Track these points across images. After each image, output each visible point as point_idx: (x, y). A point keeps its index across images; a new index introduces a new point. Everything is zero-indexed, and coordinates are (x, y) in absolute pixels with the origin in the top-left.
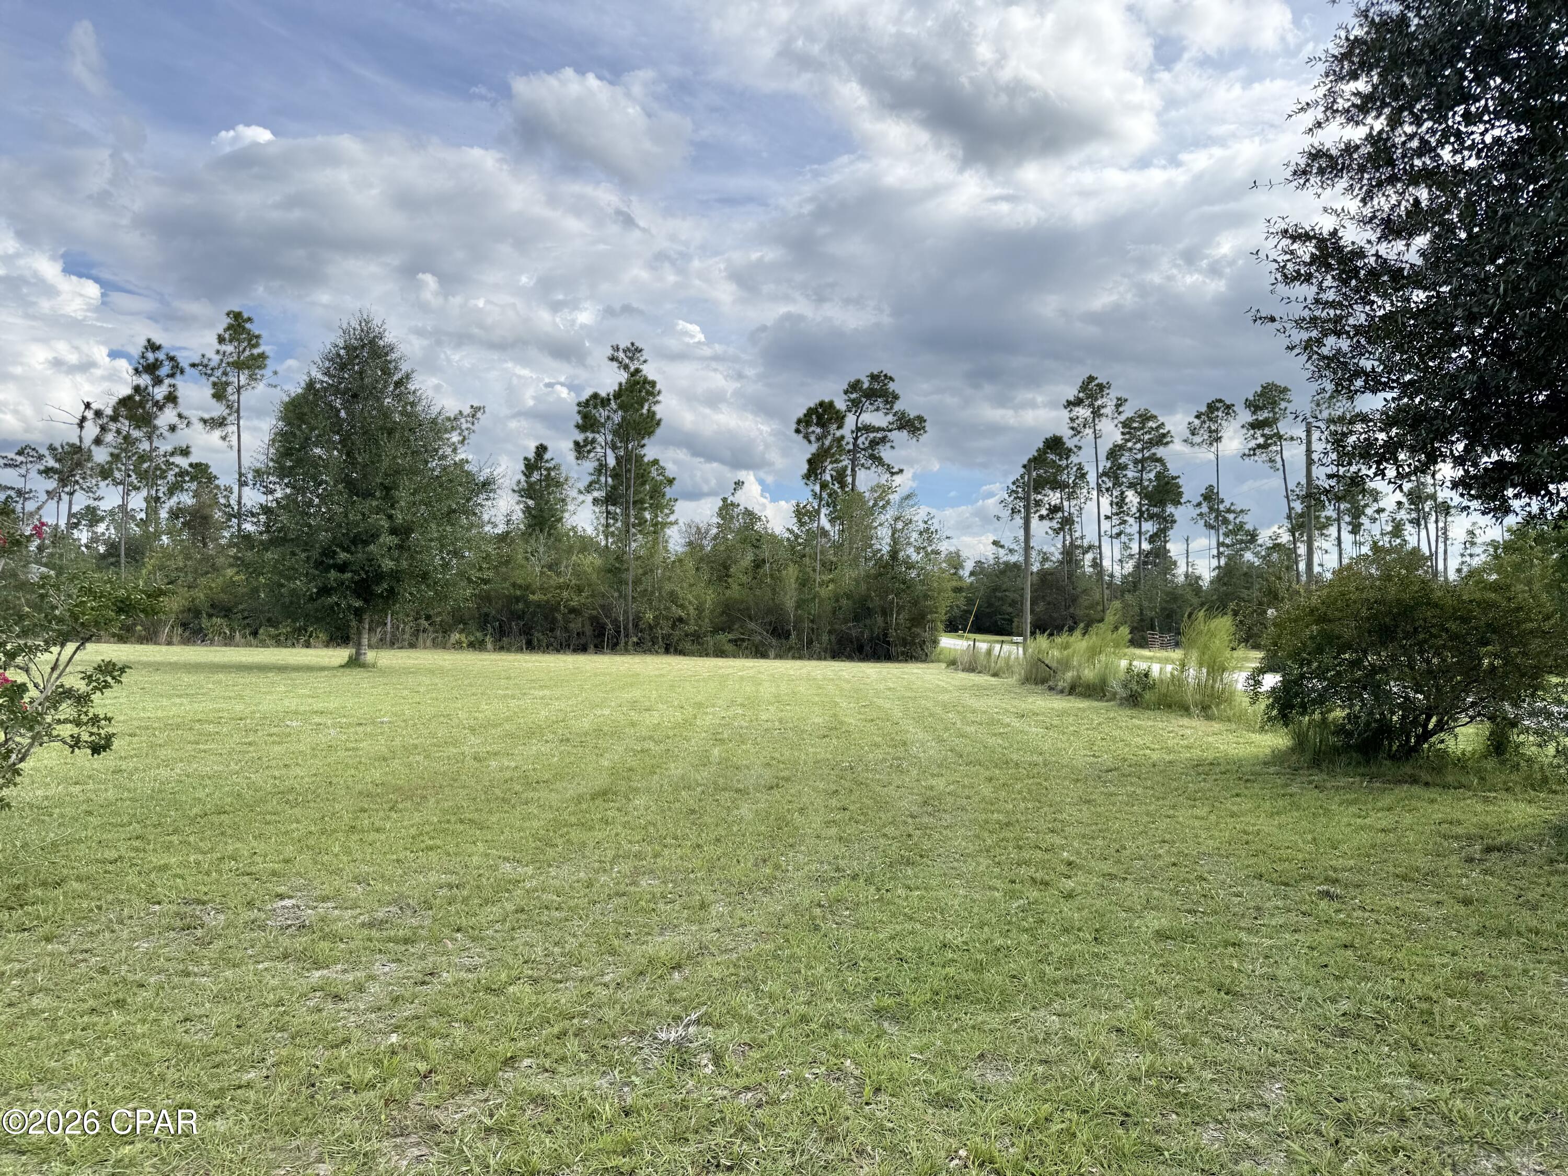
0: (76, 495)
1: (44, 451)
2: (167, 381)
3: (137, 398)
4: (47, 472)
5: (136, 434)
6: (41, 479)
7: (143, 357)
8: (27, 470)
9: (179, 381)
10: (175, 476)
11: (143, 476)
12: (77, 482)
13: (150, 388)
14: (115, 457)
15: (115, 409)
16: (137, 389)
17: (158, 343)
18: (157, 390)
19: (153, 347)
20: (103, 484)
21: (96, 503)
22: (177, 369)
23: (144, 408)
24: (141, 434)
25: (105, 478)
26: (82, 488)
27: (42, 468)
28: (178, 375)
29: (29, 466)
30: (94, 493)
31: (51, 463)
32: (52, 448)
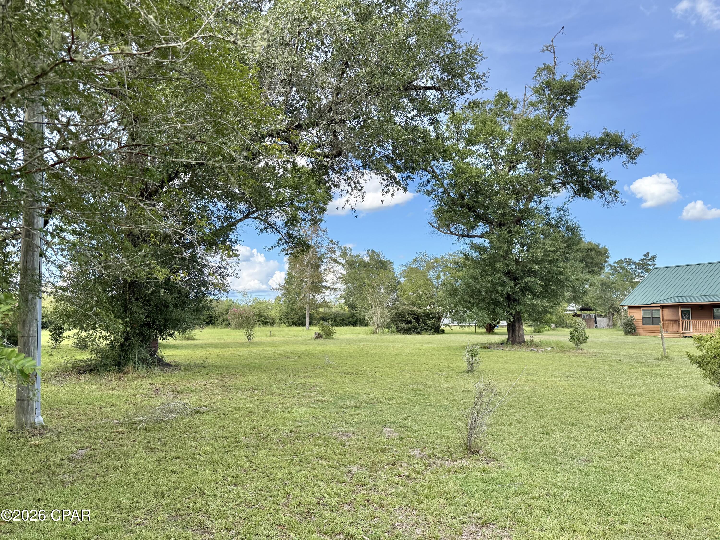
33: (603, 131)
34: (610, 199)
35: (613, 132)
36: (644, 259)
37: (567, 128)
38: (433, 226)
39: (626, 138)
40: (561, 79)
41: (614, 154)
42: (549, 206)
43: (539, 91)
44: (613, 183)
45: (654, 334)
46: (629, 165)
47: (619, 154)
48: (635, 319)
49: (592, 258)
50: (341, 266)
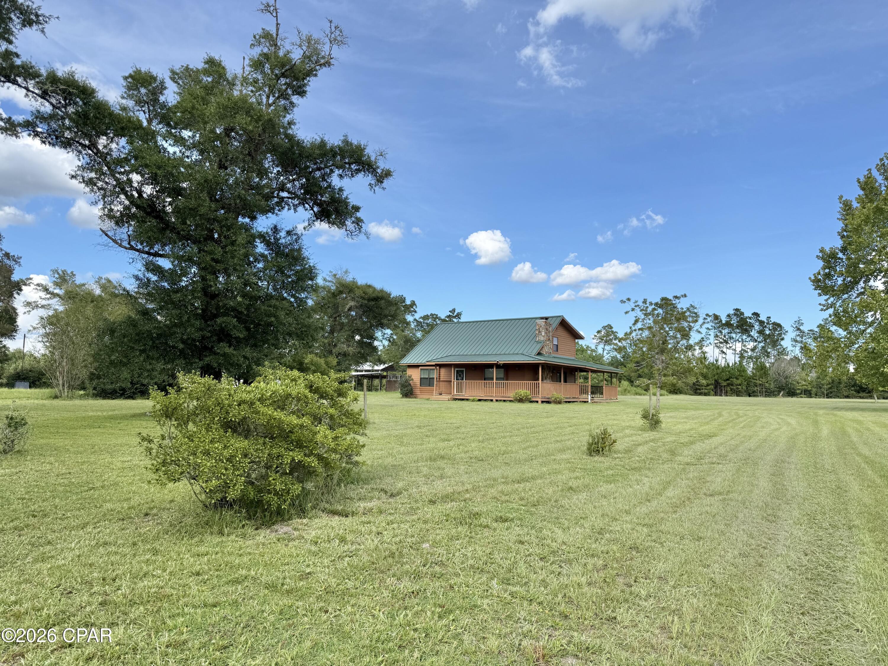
33: (342, 138)
34: (354, 229)
35: (355, 142)
36: (450, 315)
37: (291, 123)
38: (107, 235)
39: (371, 152)
40: (285, 55)
41: (358, 171)
42: (279, 227)
43: (257, 65)
44: (357, 209)
45: (428, 397)
46: (377, 188)
47: (363, 173)
48: (412, 380)
49: (381, 308)
50: (57, 299)
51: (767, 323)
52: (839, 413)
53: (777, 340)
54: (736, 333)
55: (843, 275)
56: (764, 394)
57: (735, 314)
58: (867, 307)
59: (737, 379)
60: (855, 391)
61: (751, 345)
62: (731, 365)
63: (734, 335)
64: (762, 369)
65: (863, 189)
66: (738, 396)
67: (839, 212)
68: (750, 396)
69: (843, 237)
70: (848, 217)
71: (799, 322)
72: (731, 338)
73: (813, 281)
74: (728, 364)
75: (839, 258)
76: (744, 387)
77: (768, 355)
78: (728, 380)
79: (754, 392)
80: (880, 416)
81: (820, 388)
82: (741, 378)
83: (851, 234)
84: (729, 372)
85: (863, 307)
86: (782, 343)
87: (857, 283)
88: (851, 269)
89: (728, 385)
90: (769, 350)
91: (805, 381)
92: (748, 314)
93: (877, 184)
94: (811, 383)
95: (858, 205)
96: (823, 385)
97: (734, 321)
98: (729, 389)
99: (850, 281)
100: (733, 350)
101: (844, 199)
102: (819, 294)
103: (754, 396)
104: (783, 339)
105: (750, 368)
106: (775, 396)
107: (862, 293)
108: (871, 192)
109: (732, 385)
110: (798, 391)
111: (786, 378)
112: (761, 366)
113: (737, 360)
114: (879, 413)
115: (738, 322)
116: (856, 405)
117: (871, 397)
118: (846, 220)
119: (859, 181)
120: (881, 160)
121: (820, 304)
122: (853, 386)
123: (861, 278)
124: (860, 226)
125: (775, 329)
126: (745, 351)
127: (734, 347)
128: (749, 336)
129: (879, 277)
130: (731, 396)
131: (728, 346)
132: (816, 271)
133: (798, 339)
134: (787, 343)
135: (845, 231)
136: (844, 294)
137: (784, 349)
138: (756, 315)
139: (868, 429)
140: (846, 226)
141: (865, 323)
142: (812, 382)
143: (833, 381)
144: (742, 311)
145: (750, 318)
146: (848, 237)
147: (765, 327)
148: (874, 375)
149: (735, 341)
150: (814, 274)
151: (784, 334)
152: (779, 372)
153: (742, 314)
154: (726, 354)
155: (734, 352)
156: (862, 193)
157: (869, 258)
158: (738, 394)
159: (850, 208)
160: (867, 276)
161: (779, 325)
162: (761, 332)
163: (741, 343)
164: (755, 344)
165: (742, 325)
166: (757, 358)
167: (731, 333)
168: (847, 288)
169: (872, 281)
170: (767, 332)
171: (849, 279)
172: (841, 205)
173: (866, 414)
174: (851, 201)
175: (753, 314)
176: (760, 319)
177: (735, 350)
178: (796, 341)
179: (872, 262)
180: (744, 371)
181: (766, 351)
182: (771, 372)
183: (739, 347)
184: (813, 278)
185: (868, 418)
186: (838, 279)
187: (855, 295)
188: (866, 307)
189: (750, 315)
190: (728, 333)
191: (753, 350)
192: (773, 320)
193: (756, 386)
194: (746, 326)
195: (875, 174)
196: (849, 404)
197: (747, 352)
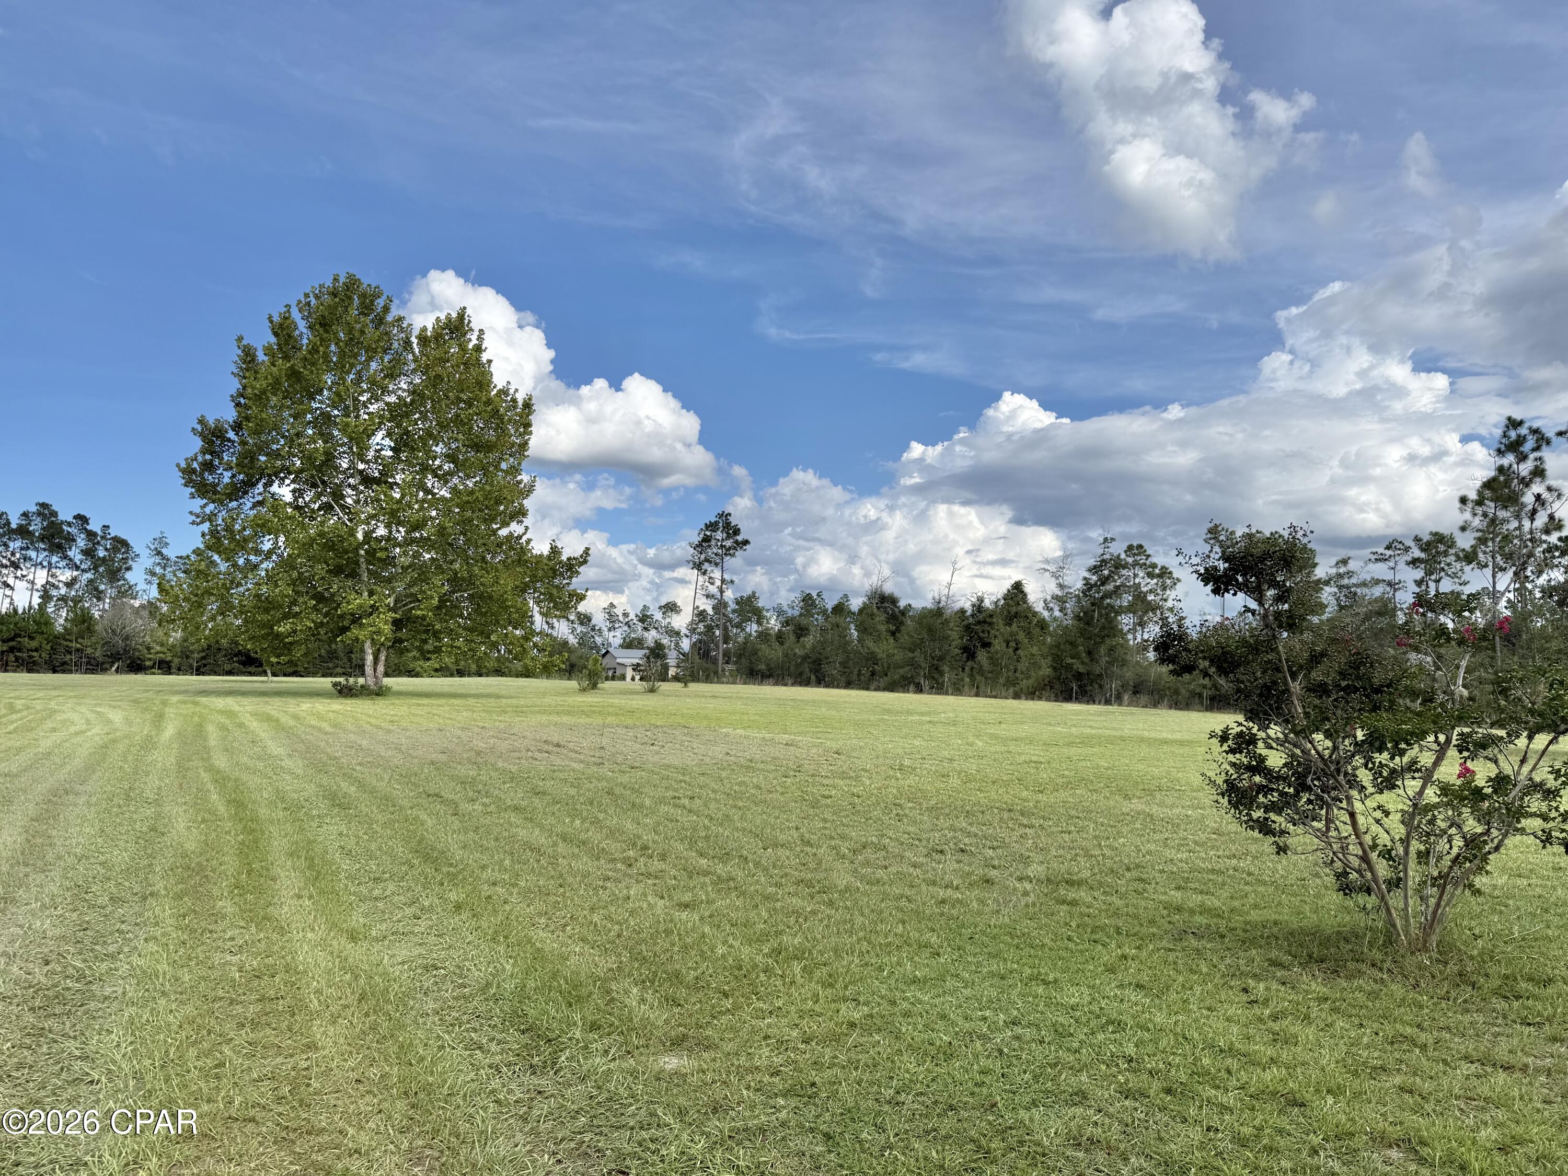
0: (1443, 581)
1: (1410, 543)
2: (1532, 456)
3: (1502, 478)
4: (1414, 562)
5: (1502, 514)
6: (1409, 569)
7: (1505, 436)
8: (1396, 563)
9: (1545, 453)
10: (1544, 552)
11: (1508, 557)
12: (1443, 569)
13: (1515, 466)
14: (1482, 541)
15: (1480, 493)
16: (1501, 469)
17: (1519, 418)
18: (1522, 466)
19: (1514, 423)
20: (1467, 569)
21: (1462, 587)
22: (1542, 440)
23: (1510, 487)
24: (1509, 514)
25: (1470, 563)
26: (1447, 575)
27: (1409, 559)
28: (1544, 447)
29: (1397, 558)
30: (1459, 578)
31: (1417, 553)
32: (1417, 539)
51: (102, 537)
52: (204, 700)
53: (119, 570)
54: (37, 550)
55: (231, 468)
56: (83, 668)
57: (39, 514)
58: (263, 527)
59: (31, 638)
60: (239, 662)
61: (66, 575)
62: (20, 611)
63: (33, 554)
64: (84, 622)
65: (276, 334)
66: (30, 671)
67: (235, 362)
68: (55, 671)
69: (238, 405)
70: (247, 374)
71: (162, 542)
72: (26, 559)
73: (184, 471)
74: (15, 610)
75: (229, 440)
76: (44, 655)
77: (99, 595)
78: (12, 639)
79: (65, 663)
80: (267, 703)
81: (187, 657)
82: (39, 638)
83: (250, 404)
84: (16, 624)
85: (258, 525)
86: (128, 575)
87: (254, 485)
88: (246, 461)
89: (12, 650)
90: (102, 587)
91: (162, 645)
92: (65, 514)
93: (297, 332)
94: (172, 648)
95: (266, 358)
96: (192, 652)
97: (36, 527)
98: (12, 658)
99: (243, 481)
100: (28, 581)
101: (244, 342)
102: (192, 494)
103: (64, 672)
104: (129, 569)
105: (61, 619)
106: (104, 670)
107: (260, 503)
108: (287, 344)
109: (20, 650)
110: (148, 663)
111: (127, 638)
112: (83, 615)
113: (36, 601)
114: (267, 699)
115: (43, 529)
116: (236, 686)
117: (264, 673)
118: (245, 378)
119: (270, 319)
120: (307, 296)
121: (191, 513)
122: (236, 655)
123: (260, 479)
124: (264, 392)
125: (115, 550)
126: (53, 585)
127: (31, 577)
128: (66, 557)
129: (287, 482)
130: (15, 671)
131: (19, 573)
132: (190, 454)
133: (158, 570)
134: (136, 576)
135: (242, 396)
136: (231, 500)
137: (130, 587)
138: (82, 519)
139: (241, 725)
140: (244, 388)
141: (257, 552)
142: (174, 646)
143: (209, 646)
144: (54, 508)
145: (69, 524)
146: (247, 407)
147: (98, 543)
148: (264, 637)
149: (35, 565)
150: (186, 459)
151: (132, 559)
152: (114, 627)
153: (54, 514)
154: (12, 589)
155: (29, 586)
156: (273, 340)
157: (275, 447)
158: (31, 667)
159: (253, 360)
160: (269, 476)
161: (124, 543)
162: (88, 553)
163: (45, 571)
164: (75, 573)
165: (53, 536)
166: (77, 600)
167: (28, 548)
168: (237, 491)
169: (276, 485)
170: (101, 553)
171: (241, 477)
172: (239, 352)
173: (245, 701)
174: (256, 349)
175: (75, 517)
176: (89, 527)
177: (33, 583)
178: (153, 574)
179: (277, 455)
180: (48, 623)
181: (96, 589)
182: (98, 628)
183: (41, 576)
184: (183, 465)
185: (244, 707)
186: (225, 473)
187: (249, 505)
188: (263, 525)
189: (70, 519)
190: (22, 549)
191: (69, 585)
192: (113, 532)
193: (70, 653)
194: (61, 538)
195: (296, 315)
196: (227, 685)
197: (57, 588)
